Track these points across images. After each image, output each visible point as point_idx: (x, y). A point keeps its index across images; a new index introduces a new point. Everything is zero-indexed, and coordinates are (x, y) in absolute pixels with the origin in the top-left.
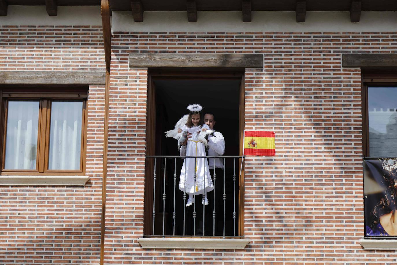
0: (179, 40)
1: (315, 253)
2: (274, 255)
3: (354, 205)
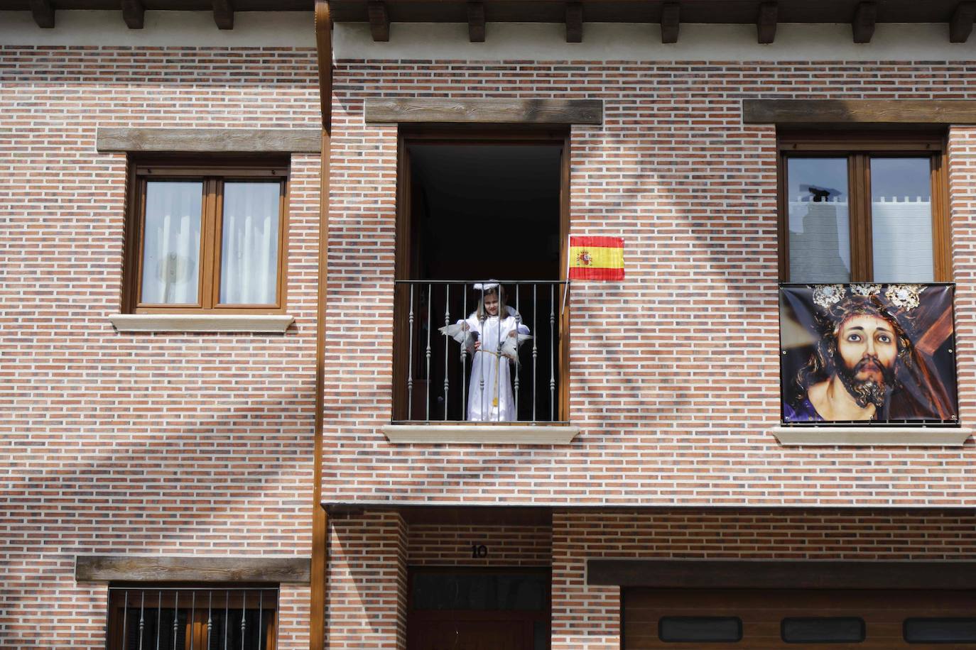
0: (454, 75)
1: (694, 451)
2: (622, 455)
3: (764, 367)
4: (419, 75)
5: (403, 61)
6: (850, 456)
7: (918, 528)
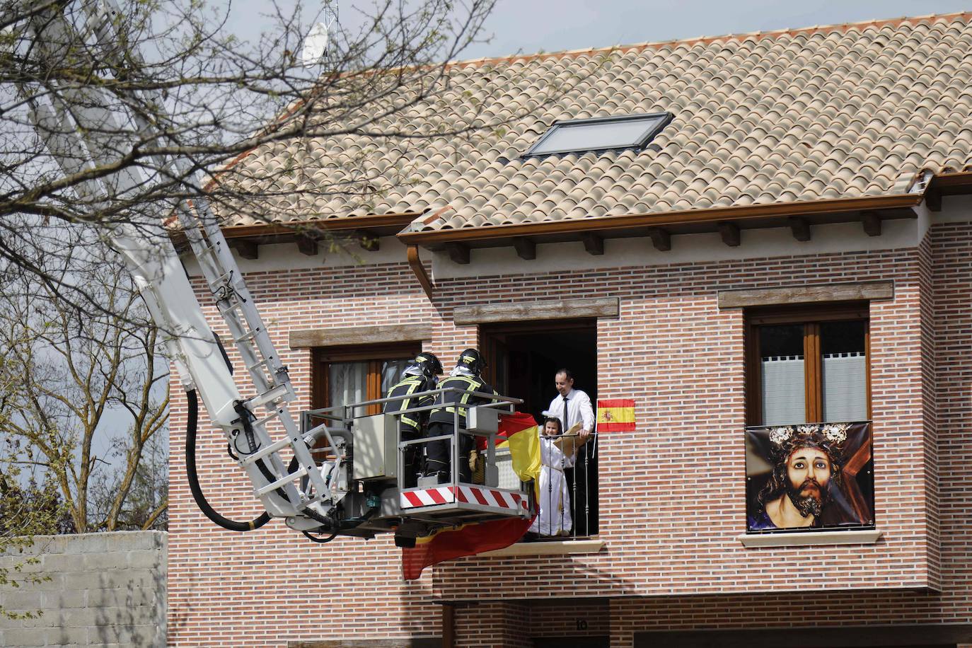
0: (515, 285)
1: (685, 554)
2: (634, 559)
3: (734, 490)
4: (491, 287)
5: (480, 278)
6: (795, 553)
7: (872, 601)
